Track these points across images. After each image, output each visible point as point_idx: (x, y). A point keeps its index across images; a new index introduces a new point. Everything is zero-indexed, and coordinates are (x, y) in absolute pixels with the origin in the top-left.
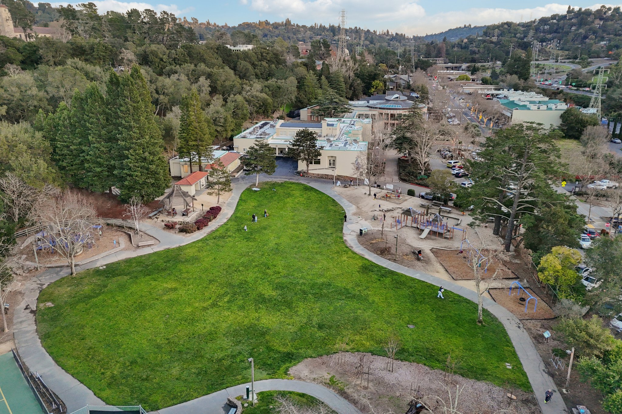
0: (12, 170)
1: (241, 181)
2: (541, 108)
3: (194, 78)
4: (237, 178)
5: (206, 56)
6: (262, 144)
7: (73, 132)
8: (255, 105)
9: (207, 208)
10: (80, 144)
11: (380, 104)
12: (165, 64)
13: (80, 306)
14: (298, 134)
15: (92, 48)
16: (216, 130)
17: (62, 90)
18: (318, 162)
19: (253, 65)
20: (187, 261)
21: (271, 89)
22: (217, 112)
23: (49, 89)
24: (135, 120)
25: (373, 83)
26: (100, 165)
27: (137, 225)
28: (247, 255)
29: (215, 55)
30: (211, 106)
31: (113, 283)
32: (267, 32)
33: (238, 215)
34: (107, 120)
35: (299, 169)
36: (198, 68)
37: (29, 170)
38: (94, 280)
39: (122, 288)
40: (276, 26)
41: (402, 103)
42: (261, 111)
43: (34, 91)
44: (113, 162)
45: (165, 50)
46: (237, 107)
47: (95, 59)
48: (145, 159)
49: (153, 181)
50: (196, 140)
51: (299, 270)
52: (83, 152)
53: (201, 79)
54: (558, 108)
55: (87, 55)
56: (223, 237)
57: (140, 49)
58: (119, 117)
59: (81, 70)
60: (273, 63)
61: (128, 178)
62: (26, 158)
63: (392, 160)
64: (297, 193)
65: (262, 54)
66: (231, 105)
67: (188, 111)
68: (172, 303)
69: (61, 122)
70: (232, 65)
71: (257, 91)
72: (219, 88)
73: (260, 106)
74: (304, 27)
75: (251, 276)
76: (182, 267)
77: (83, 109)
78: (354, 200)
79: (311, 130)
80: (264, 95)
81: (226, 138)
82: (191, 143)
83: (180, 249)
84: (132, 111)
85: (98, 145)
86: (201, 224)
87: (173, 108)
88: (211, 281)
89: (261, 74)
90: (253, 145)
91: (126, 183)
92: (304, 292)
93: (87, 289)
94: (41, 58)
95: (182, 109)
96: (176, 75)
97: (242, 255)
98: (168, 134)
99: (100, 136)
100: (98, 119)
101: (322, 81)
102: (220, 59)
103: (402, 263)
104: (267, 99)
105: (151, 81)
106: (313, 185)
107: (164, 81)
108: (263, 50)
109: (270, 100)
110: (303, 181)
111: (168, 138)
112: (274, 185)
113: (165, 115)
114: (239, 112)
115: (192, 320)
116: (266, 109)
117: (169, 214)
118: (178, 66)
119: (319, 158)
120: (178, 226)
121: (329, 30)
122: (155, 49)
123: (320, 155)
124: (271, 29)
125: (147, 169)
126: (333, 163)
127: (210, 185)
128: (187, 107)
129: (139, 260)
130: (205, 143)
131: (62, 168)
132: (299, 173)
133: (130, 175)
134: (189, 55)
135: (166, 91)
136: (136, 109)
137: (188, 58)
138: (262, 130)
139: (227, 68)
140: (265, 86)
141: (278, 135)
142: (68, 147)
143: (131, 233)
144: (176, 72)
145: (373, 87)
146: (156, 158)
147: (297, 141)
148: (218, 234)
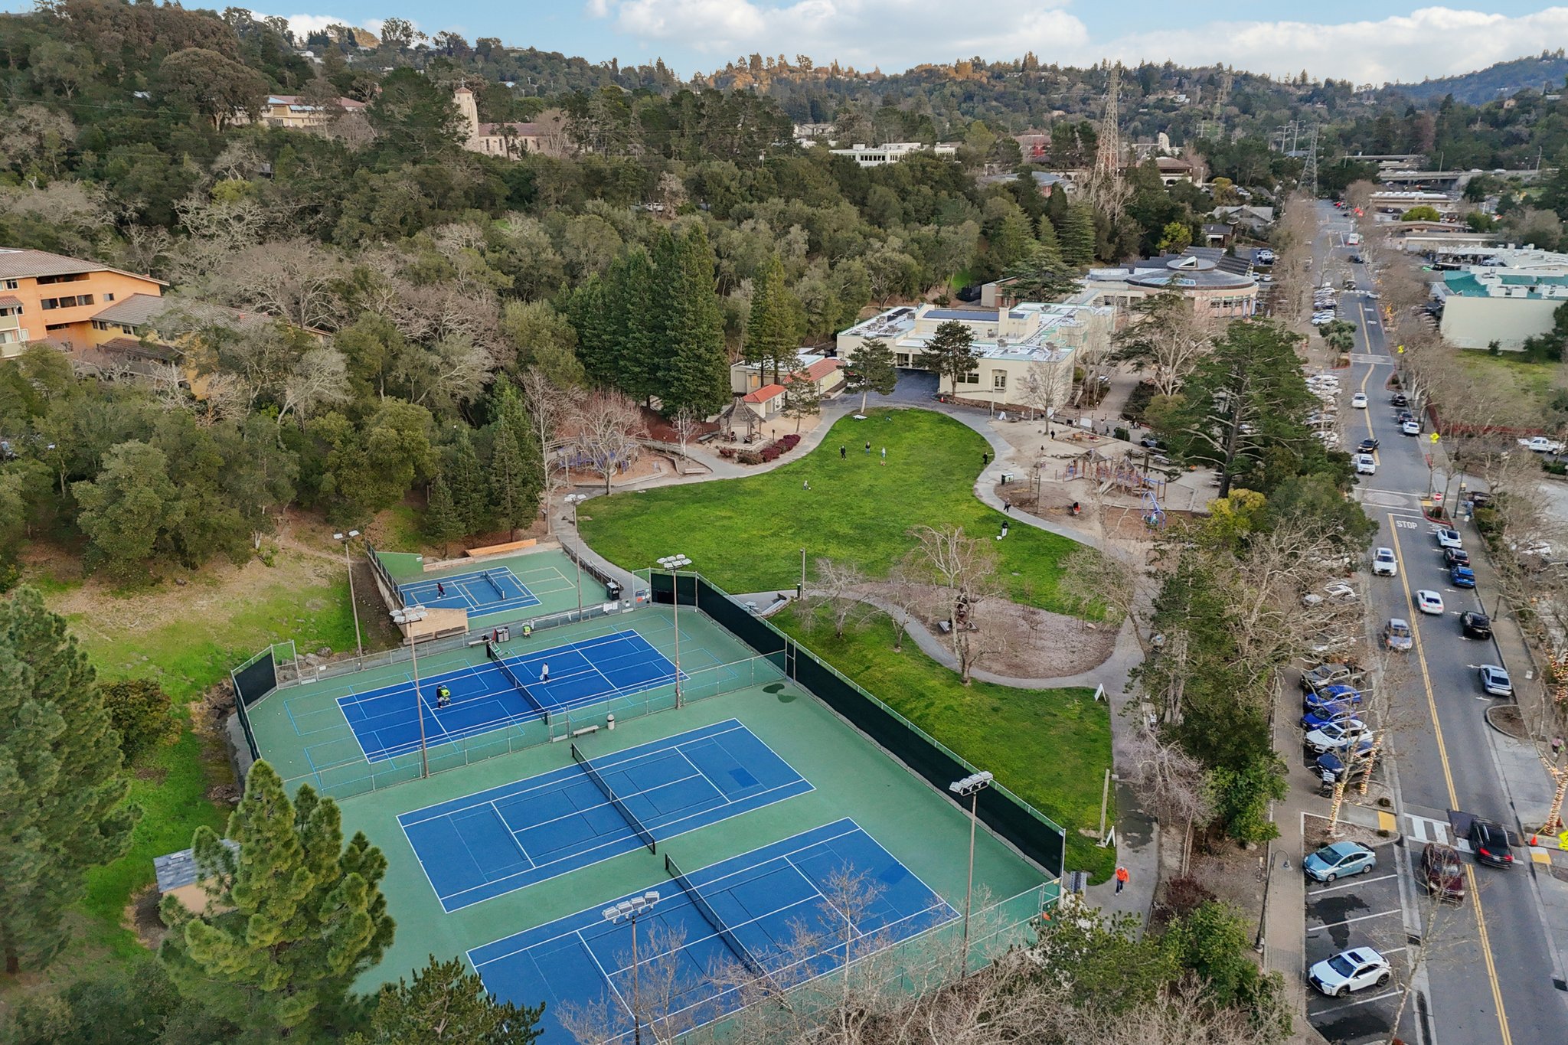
0: (535, 363)
1: (838, 405)
2: (1515, 293)
3: (782, 225)
4: (834, 401)
5: (809, 180)
6: (875, 344)
7: (606, 317)
8: (887, 277)
9: (779, 437)
10: (614, 333)
11: (1153, 275)
12: (734, 198)
13: (622, 522)
14: (941, 330)
15: (616, 173)
16: (809, 321)
17: (584, 252)
18: (974, 379)
19: (903, 194)
20: (746, 492)
21: (924, 244)
22: (814, 290)
23: (565, 249)
24: (691, 302)
25: (1167, 228)
26: (639, 363)
27: (684, 448)
28: (827, 493)
29: (827, 176)
30: (805, 279)
31: (655, 506)
32: (973, 88)
33: (825, 449)
34: (654, 299)
35: (941, 391)
36: (791, 208)
37: (554, 364)
38: (634, 501)
39: (667, 511)
40: (998, 72)
41: (1199, 274)
42: (898, 287)
43: (549, 254)
44: (656, 360)
45: (736, 170)
46: (849, 281)
47: (620, 192)
48: (699, 357)
49: (707, 389)
50: (773, 335)
51: (893, 514)
52: (617, 344)
53: (792, 229)
54: (1555, 295)
55: (607, 184)
56: (798, 473)
57: (693, 171)
58: (669, 296)
59: (606, 218)
60: (946, 186)
61: (676, 383)
62: (550, 349)
63: (1124, 385)
64: (926, 426)
65: (923, 167)
66: (839, 278)
67: (764, 288)
68: (725, 528)
69: (592, 302)
70: (858, 196)
71: (894, 250)
72: (825, 244)
73: (897, 277)
74: (1069, 71)
75: (826, 514)
76: (740, 498)
77: (622, 283)
78: (1015, 440)
79: (962, 323)
80: (907, 258)
81: (826, 335)
82: (765, 339)
83: (738, 480)
84: (687, 287)
85: (637, 335)
86: (768, 454)
87: (743, 283)
88: (773, 515)
89: (917, 211)
90: (861, 346)
91: (673, 390)
92: (891, 534)
93: (627, 509)
94: (536, 192)
95: (755, 285)
96: (751, 222)
97: (818, 493)
98: (731, 325)
99: (642, 322)
100: (642, 299)
101: (1041, 227)
102: (836, 184)
103: (1044, 516)
104: (910, 266)
105: (709, 235)
106: (958, 416)
107: (729, 236)
108: (927, 160)
109: (916, 267)
110: (943, 410)
111: (730, 332)
112: (891, 412)
113: (728, 294)
114: (854, 289)
115: (748, 544)
116: (907, 284)
117: (726, 438)
118: (755, 203)
119: (974, 371)
120: (736, 455)
121: (1135, 78)
122: (719, 170)
123: (976, 366)
124: (985, 80)
125: (702, 372)
126: (1001, 383)
127: (788, 405)
128: (764, 283)
129: (685, 488)
130: (785, 340)
131: (588, 366)
132: (939, 396)
133: (679, 379)
134: (778, 178)
135: (733, 252)
136: (693, 285)
137: (775, 186)
138: (892, 323)
139: (845, 204)
140: (913, 240)
141: (917, 332)
142: (599, 336)
143: (675, 459)
144: (751, 216)
145: (1166, 237)
146: (714, 357)
147: (937, 341)
148: (791, 468)
